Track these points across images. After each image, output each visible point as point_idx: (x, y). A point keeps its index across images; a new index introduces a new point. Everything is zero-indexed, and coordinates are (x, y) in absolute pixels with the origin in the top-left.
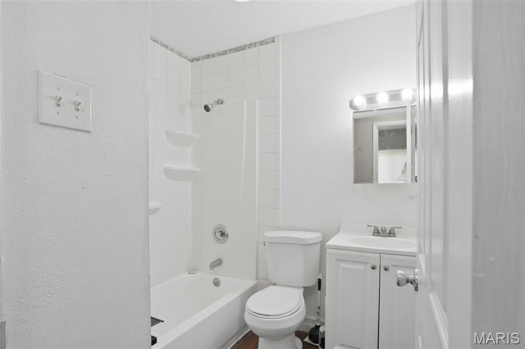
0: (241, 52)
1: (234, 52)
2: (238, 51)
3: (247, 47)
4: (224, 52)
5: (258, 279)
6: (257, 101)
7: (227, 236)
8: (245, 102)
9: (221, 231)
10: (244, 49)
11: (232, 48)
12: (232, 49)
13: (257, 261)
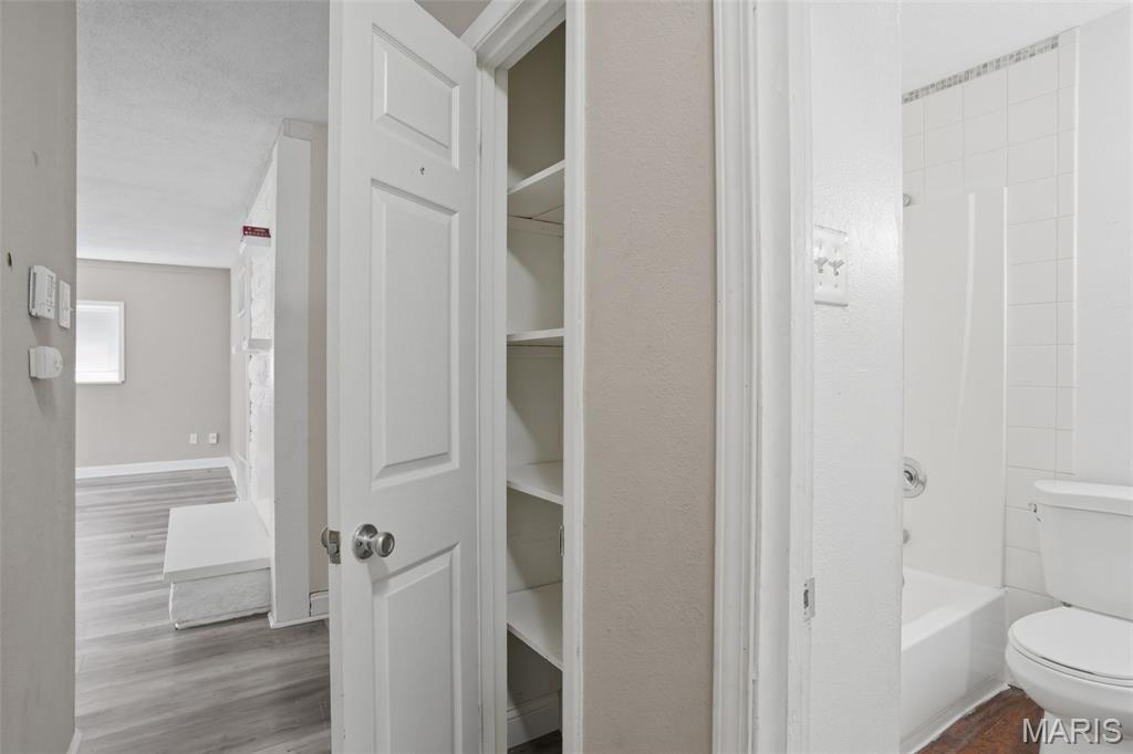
0: (958, 87)
1: (938, 90)
2: (950, 86)
3: (975, 73)
4: (912, 93)
5: (1005, 586)
6: (1005, 189)
7: (923, 484)
8: (972, 197)
9: (907, 472)
10: (967, 79)
11: (931, 83)
12: (933, 86)
13: (1005, 545)
